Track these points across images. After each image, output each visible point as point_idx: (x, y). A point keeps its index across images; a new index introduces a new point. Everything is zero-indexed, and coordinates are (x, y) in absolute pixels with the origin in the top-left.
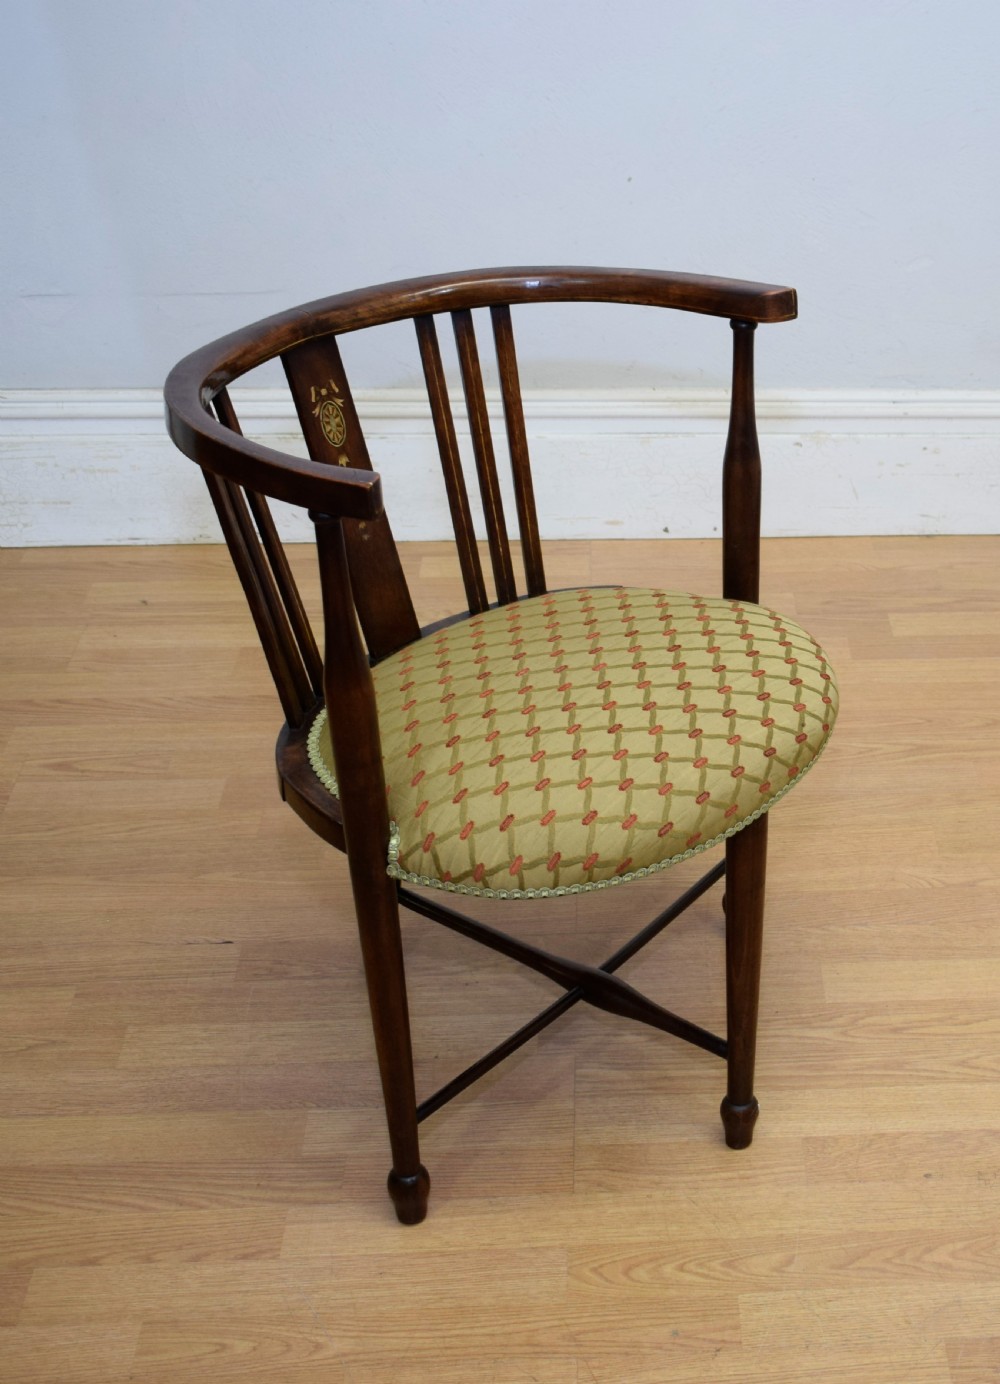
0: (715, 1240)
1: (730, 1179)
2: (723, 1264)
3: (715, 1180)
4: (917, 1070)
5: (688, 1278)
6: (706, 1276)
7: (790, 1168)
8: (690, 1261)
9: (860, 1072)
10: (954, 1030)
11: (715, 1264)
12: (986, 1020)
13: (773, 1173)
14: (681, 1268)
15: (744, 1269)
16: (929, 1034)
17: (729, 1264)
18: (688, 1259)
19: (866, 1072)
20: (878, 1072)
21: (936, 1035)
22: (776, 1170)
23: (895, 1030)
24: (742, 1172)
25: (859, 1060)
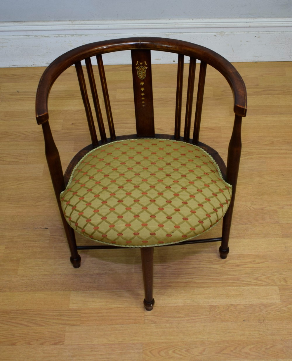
0: (183, 342)
1: (189, 320)
2: (186, 351)
3: (184, 320)
4: (243, 281)
5: (176, 355)
6: (181, 355)
7: (205, 316)
8: (176, 349)
9: (226, 281)
10: (254, 266)
11: (183, 351)
12: (264, 262)
13: (200, 318)
14: (174, 352)
15: (191, 353)
16: (247, 267)
17: (187, 351)
18: (175, 349)
19: (228, 281)
20: (232, 282)
21: (249, 268)
22: (201, 317)
23: (238, 266)
24: (191, 318)
25: (226, 277)
